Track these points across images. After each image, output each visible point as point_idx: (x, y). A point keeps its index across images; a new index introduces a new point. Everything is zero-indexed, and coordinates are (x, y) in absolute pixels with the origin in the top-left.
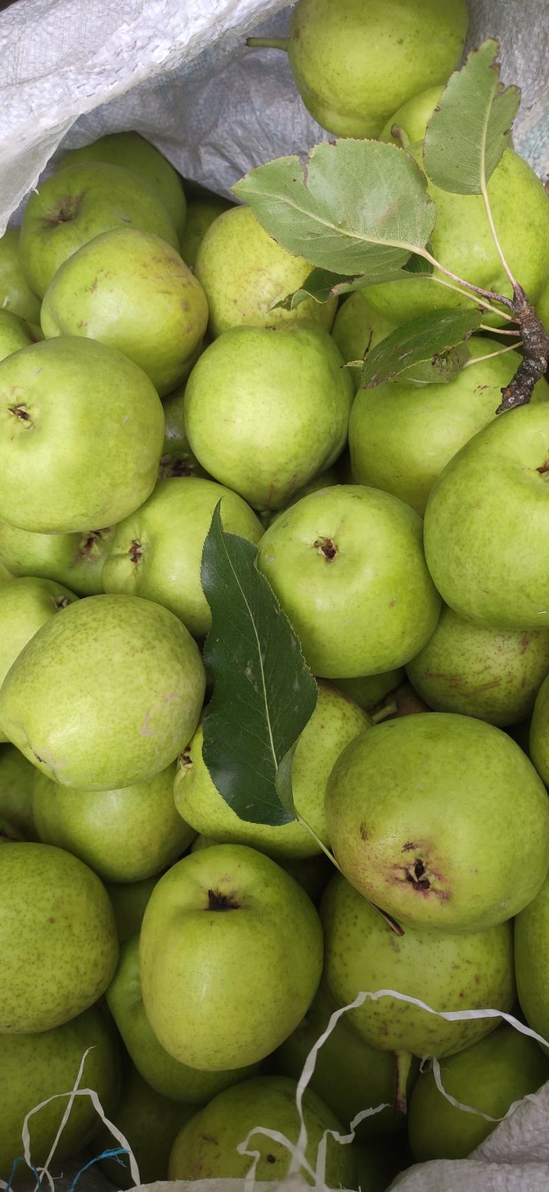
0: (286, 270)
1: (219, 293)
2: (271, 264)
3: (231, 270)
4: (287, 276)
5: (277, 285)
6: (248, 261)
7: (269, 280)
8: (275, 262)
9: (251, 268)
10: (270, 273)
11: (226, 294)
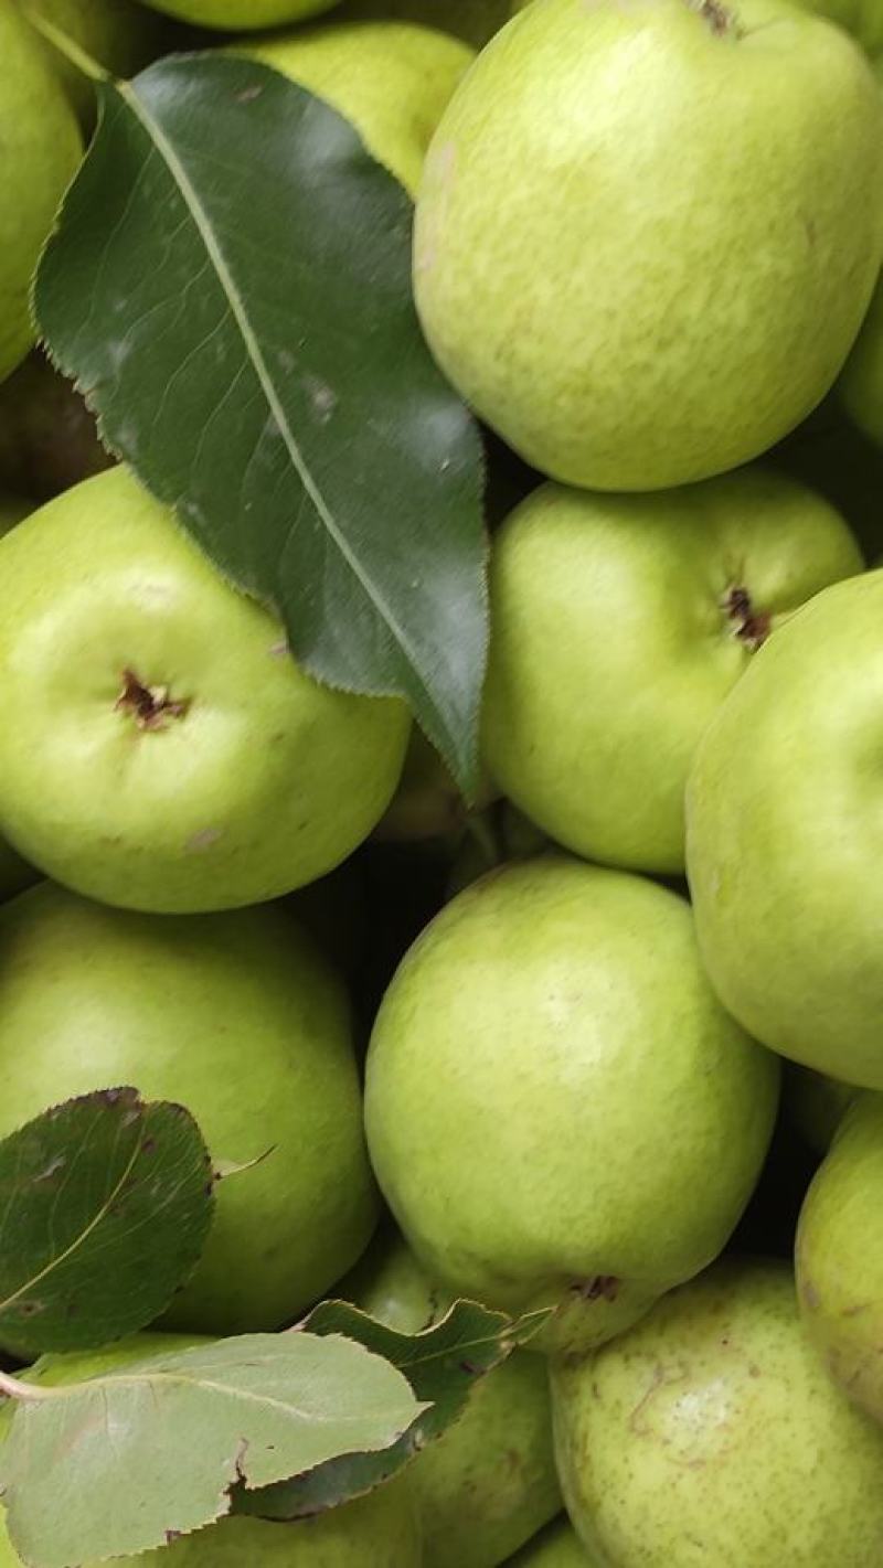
0: (631, 1476)
1: (813, 1392)
2: (674, 1485)
3: (787, 1455)
4: (626, 1460)
5: (645, 1433)
6: (739, 1486)
7: (667, 1442)
8: (664, 1492)
9: (724, 1465)
10: (669, 1460)
11: (789, 1390)
